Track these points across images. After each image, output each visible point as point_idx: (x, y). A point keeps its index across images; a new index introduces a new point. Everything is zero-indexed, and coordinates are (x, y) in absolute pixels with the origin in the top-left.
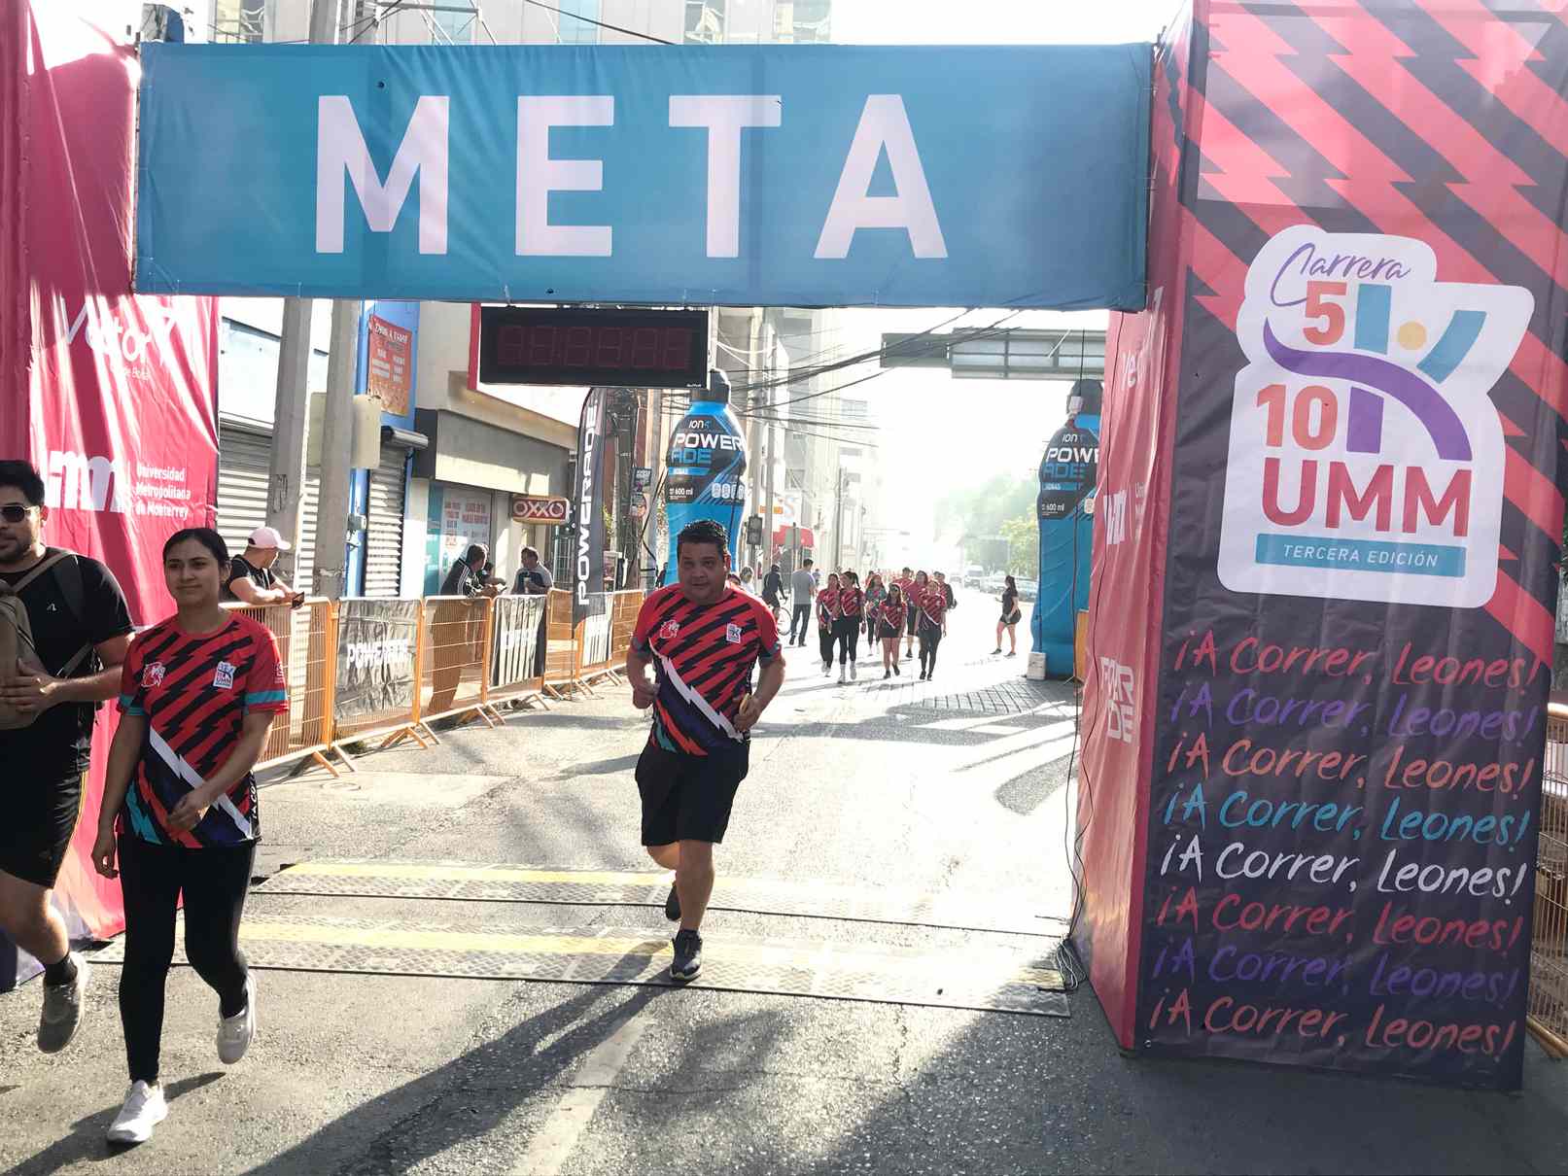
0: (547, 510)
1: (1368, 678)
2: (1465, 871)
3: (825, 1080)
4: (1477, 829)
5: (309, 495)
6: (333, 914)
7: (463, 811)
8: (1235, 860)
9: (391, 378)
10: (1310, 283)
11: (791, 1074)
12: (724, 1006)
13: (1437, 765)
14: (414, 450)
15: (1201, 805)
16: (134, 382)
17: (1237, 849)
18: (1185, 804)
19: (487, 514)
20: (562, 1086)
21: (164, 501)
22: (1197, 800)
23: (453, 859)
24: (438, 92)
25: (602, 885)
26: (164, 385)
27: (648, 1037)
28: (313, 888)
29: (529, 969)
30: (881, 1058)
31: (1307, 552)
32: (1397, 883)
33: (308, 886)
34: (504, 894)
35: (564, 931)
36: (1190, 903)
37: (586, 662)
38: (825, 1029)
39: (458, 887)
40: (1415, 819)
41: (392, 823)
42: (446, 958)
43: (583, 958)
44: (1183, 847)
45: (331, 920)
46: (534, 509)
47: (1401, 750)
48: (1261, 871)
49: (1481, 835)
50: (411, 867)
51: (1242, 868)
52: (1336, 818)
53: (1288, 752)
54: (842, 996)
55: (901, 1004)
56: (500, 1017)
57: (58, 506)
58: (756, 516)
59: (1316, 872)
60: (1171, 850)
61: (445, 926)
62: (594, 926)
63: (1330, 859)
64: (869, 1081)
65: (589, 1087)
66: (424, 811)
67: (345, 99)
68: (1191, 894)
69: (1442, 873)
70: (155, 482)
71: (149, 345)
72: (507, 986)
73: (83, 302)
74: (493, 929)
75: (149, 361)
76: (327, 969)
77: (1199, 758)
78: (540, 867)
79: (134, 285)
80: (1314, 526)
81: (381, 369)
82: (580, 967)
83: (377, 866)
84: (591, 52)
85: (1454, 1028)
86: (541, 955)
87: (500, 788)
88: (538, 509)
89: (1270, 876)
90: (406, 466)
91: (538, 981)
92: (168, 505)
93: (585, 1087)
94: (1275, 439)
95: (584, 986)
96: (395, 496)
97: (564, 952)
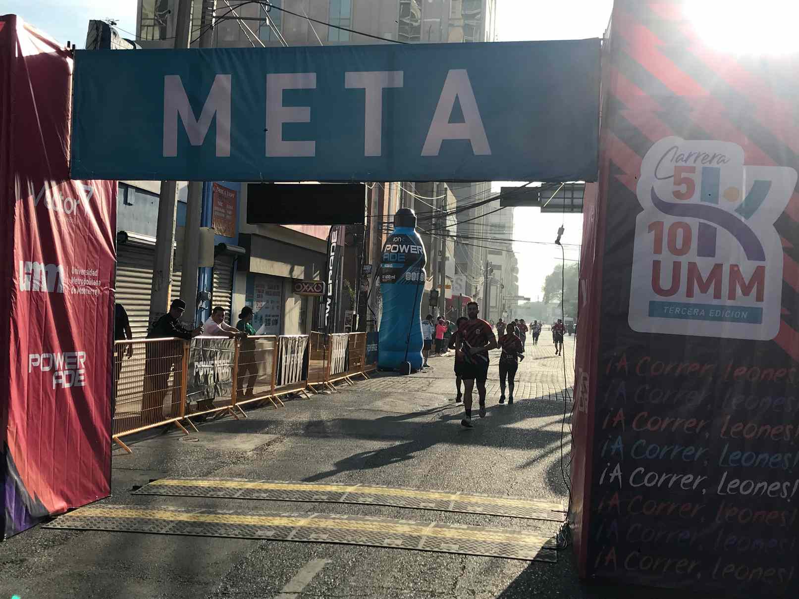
0: (313, 288)
1: (711, 379)
2: (765, 484)
3: (414, 592)
4: (772, 460)
5: (174, 281)
6: (172, 505)
7: (251, 453)
8: (639, 478)
9: (225, 216)
10: (675, 166)
11: (397, 589)
12: (370, 554)
13: (749, 425)
14: (239, 256)
15: (621, 446)
16: (71, 224)
17: (641, 471)
18: (612, 447)
19: (280, 290)
20: (275, 592)
21: (86, 286)
22: (618, 445)
23: (241, 478)
24: (225, 72)
25: (317, 491)
26: (86, 226)
27: (325, 569)
28: (165, 492)
29: (270, 534)
30: (448, 581)
31: (677, 311)
32: (728, 491)
33: (162, 491)
34: (265, 495)
35: (292, 515)
36: (615, 500)
37: (332, 372)
38: (421, 566)
39: (240, 492)
40: (737, 455)
41: (212, 458)
42: (228, 528)
43: (299, 528)
44: (611, 470)
45: (171, 508)
46: (306, 287)
47: (729, 417)
48: (654, 483)
49: (774, 464)
50: (218, 482)
51: (644, 481)
52: (694, 455)
53: (667, 419)
54: (433, 550)
55: (466, 554)
56: (250, 558)
57: (30, 290)
58: (435, 290)
59: (684, 484)
60: (605, 471)
61: (231, 512)
62: (309, 513)
63: (692, 477)
64: (438, 593)
65: (289, 593)
66: (230, 452)
67: (178, 77)
68: (616, 495)
69: (753, 484)
70: (82, 277)
71: (78, 205)
72: (257, 543)
73: (43, 184)
74: (255, 513)
75: (79, 215)
76: (165, 533)
77: (619, 422)
78: (287, 482)
79: (70, 175)
80: (680, 297)
81: (220, 212)
82: (296, 533)
83: (200, 482)
84: (304, 50)
85: (760, 568)
86: (277, 527)
87: (274, 441)
88: (308, 287)
89: (659, 485)
90: (233, 264)
91: (272, 540)
92: (88, 289)
93: (287, 593)
94: (658, 250)
95: (297, 543)
96: (227, 281)
97: (291, 525)
